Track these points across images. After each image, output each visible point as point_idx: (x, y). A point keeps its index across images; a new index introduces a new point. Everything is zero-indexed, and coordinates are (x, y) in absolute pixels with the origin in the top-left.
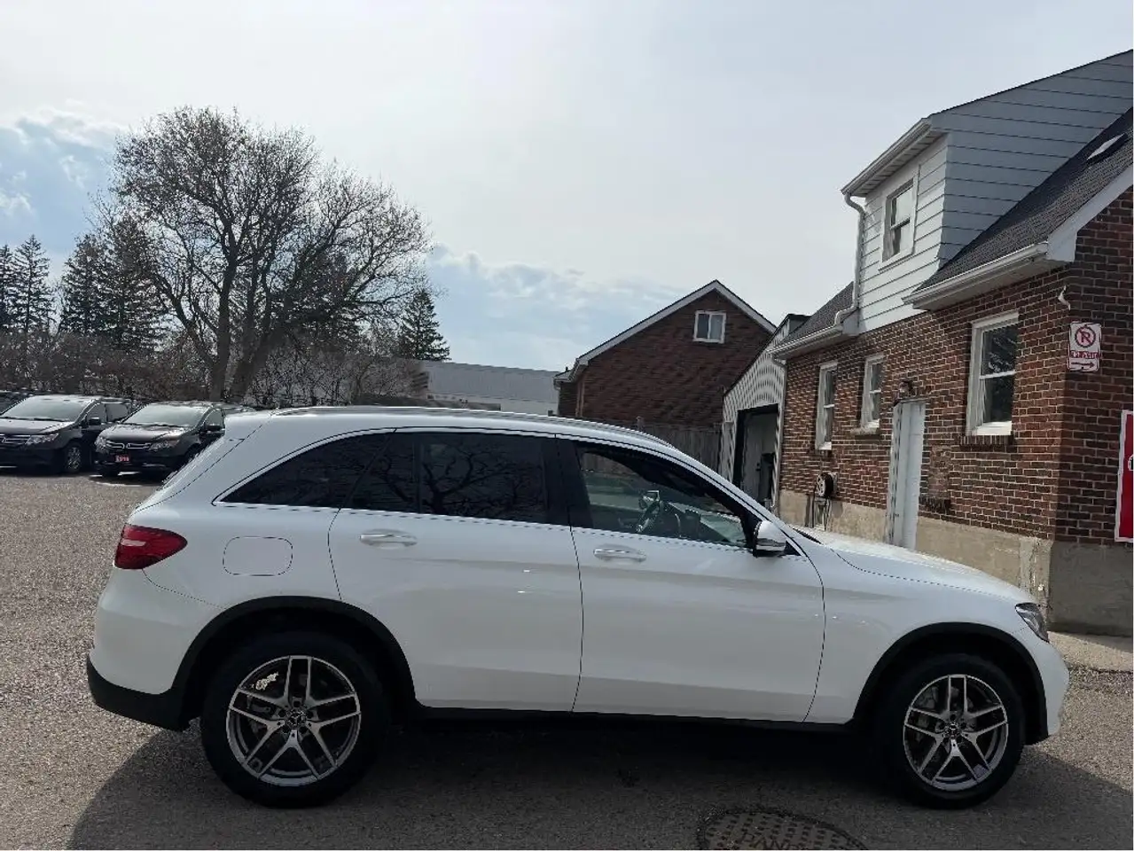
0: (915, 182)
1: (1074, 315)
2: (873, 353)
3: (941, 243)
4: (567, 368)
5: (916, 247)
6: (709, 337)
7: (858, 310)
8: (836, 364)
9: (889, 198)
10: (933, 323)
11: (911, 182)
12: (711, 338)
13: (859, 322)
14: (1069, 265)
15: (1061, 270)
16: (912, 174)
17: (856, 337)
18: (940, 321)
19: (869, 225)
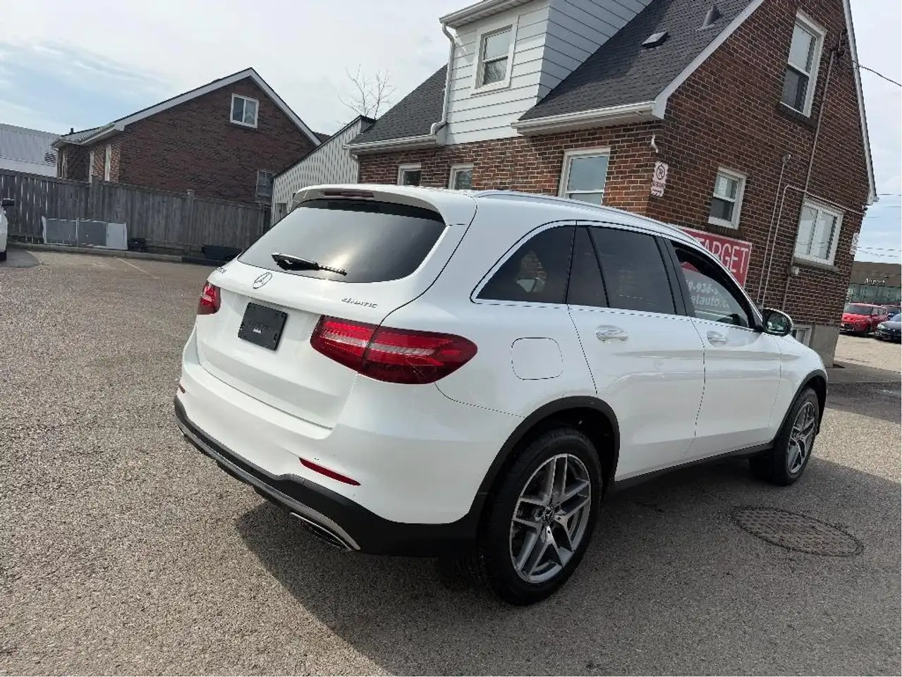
0: (514, 28)
1: (659, 157)
2: (461, 162)
3: (540, 84)
4: (72, 129)
5: (512, 83)
6: (243, 120)
7: (447, 124)
8: (420, 166)
9: (483, 36)
10: (528, 146)
11: (510, 27)
12: (245, 122)
13: (448, 135)
14: (659, 121)
15: (651, 124)
16: (510, 20)
17: (443, 147)
18: (534, 146)
19: (460, 55)
